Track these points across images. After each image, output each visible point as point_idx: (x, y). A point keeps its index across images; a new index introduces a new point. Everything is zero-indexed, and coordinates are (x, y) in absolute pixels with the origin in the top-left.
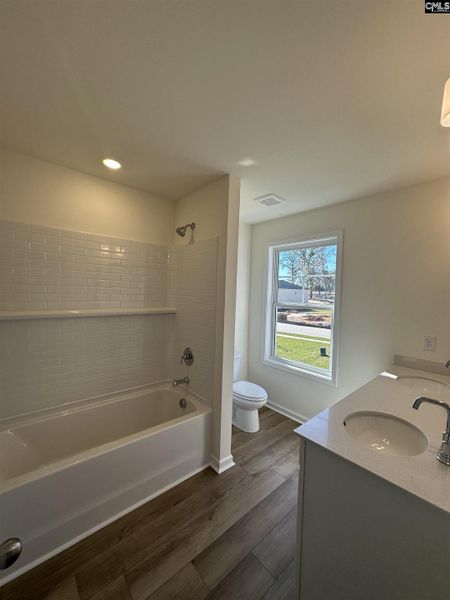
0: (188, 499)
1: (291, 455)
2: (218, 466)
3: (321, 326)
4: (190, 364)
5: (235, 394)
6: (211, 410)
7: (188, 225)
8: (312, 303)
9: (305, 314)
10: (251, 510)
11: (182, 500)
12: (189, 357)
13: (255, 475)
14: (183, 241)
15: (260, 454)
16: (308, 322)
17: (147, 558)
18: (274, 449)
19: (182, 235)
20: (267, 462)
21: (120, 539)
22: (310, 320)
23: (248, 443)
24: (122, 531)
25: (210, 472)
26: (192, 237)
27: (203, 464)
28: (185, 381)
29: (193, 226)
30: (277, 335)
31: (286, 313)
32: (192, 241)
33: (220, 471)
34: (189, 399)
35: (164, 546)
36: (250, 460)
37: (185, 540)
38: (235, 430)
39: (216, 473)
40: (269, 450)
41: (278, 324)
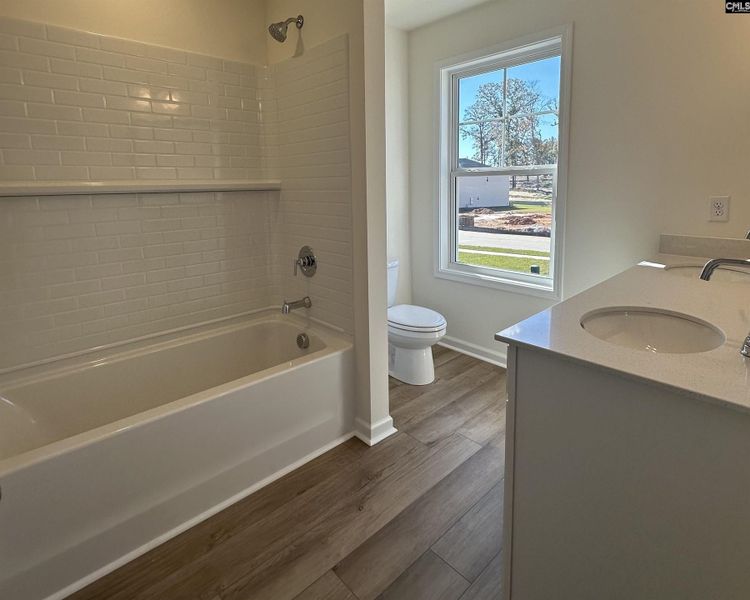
0: (321, 484)
1: (489, 412)
2: (368, 433)
3: (531, 233)
4: (309, 275)
5: (393, 324)
6: (351, 346)
7: (290, 20)
8: (514, 196)
9: (503, 214)
10: (428, 492)
11: (312, 486)
12: (309, 262)
13: (430, 445)
14: (283, 52)
15: (438, 415)
16: (508, 227)
17: (257, 571)
18: (460, 406)
19: (281, 38)
20: (450, 424)
21: (211, 546)
22: (512, 223)
23: (417, 401)
24: (212, 536)
25: (356, 445)
26: (300, 44)
27: (343, 434)
28: (305, 303)
29: (300, 22)
30: (460, 250)
31: (472, 214)
32: (299, 52)
33: (373, 442)
34: (312, 333)
35: (286, 552)
36: (421, 423)
37: (321, 541)
38: (394, 384)
39: (367, 446)
40: (454, 407)
41: (460, 233)
